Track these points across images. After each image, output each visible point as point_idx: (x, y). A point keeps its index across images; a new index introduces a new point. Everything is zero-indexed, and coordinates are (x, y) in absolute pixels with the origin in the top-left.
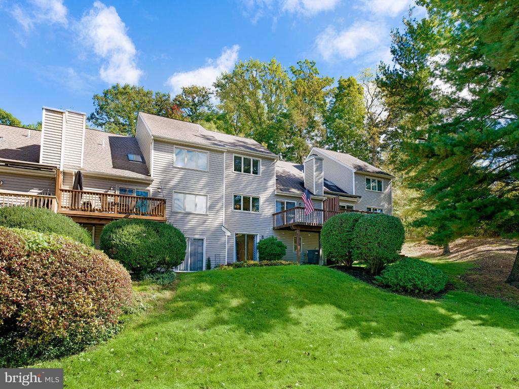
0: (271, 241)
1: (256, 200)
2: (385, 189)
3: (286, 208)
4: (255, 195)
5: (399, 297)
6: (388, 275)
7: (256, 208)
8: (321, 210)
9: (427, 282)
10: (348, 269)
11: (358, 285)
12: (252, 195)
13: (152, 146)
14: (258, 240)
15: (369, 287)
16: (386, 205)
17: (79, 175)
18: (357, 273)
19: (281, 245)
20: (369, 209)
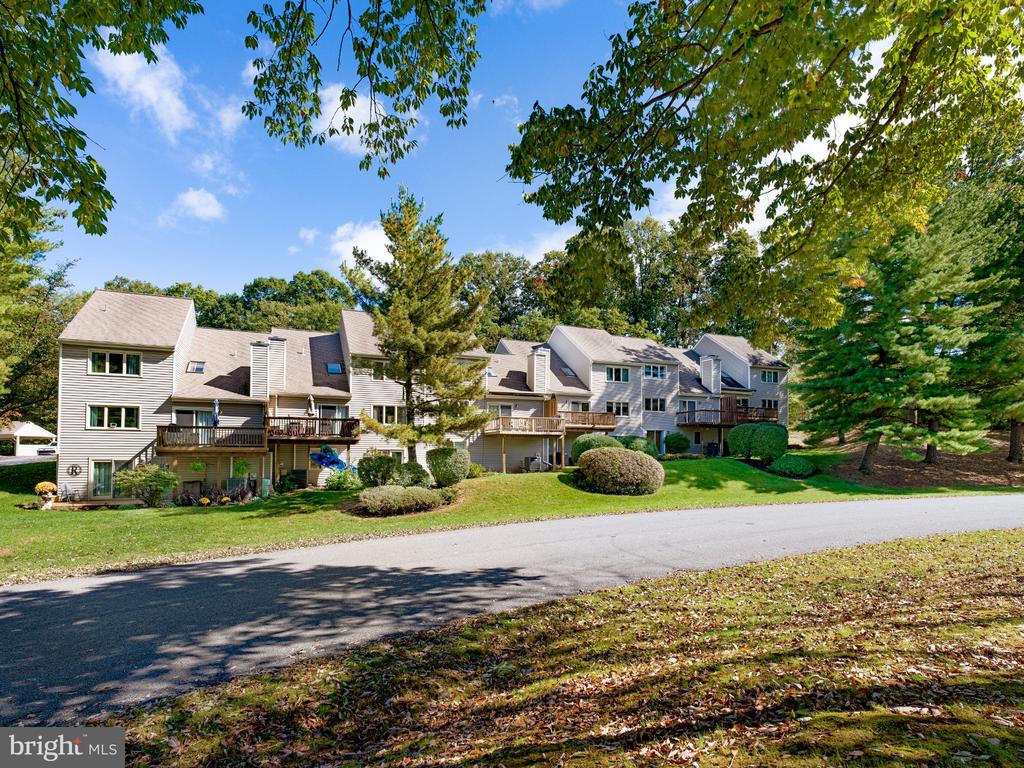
0: (678, 435)
1: (663, 401)
2: (781, 380)
3: (688, 408)
4: (662, 398)
5: (780, 478)
6: (775, 466)
7: (663, 408)
8: (717, 411)
9: (799, 470)
10: (748, 461)
11: (755, 471)
12: (659, 398)
13: (591, 368)
14: (664, 435)
15: (762, 472)
16: (782, 396)
17: (553, 396)
18: (755, 464)
19: (686, 440)
20: (764, 401)
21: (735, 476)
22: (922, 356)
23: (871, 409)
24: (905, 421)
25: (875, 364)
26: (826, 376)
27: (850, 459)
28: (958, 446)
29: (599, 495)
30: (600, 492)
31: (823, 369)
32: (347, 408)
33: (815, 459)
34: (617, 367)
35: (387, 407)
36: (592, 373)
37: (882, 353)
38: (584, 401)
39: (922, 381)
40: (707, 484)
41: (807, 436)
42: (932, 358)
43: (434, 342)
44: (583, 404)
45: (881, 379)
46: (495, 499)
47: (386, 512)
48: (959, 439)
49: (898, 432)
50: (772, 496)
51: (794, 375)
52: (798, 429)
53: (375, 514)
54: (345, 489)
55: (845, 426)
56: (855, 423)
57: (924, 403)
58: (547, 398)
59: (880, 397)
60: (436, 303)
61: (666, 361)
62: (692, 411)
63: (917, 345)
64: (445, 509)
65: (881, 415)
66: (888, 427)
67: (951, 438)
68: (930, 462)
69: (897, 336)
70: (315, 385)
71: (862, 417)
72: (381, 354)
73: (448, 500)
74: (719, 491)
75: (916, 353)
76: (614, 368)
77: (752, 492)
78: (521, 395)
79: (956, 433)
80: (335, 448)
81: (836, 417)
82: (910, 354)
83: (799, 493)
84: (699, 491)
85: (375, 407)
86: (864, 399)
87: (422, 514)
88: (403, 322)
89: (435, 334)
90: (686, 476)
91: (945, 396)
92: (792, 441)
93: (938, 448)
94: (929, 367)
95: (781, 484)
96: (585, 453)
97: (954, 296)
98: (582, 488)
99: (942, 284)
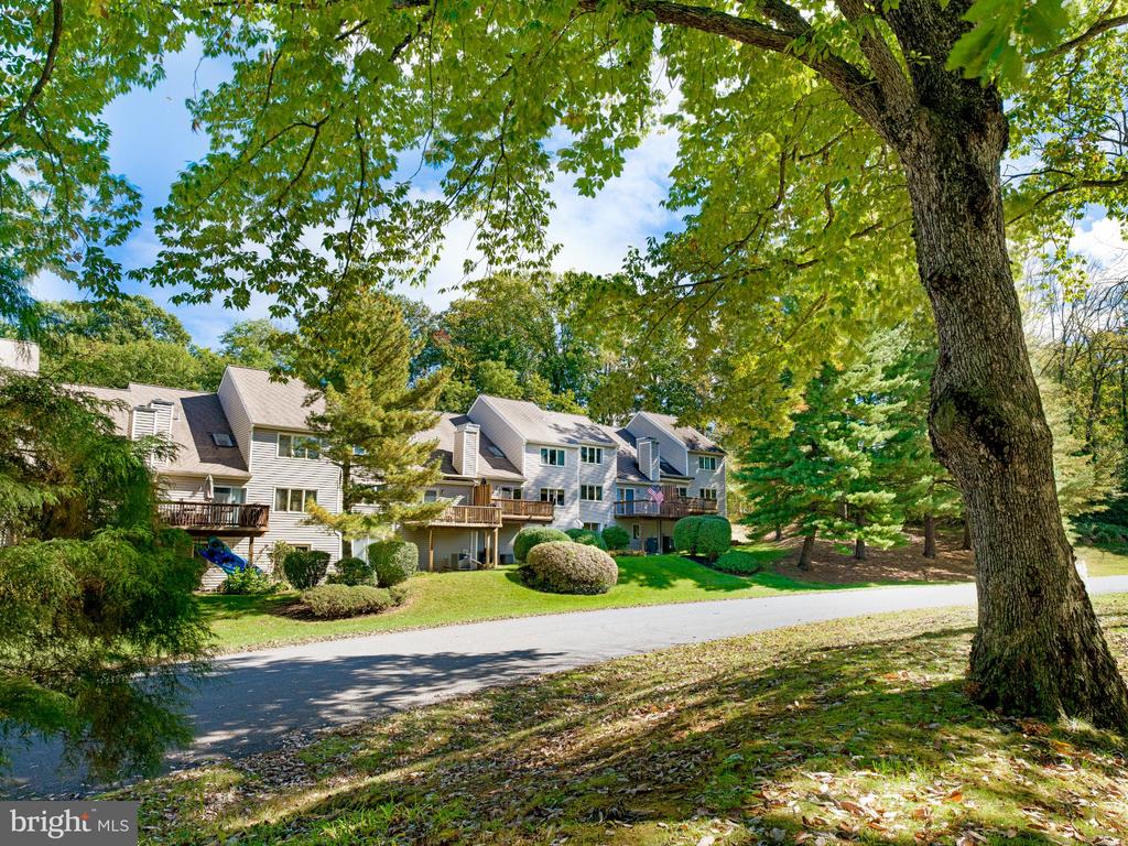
0: (617, 530)
1: (600, 489)
2: (718, 467)
3: (626, 497)
4: (599, 485)
5: (726, 575)
6: (720, 562)
7: (599, 497)
9: (744, 566)
10: (693, 557)
11: (702, 568)
12: (596, 485)
13: (524, 449)
14: (601, 528)
15: (710, 570)
17: (484, 481)
18: (700, 560)
19: (625, 534)
20: (702, 491)
21: (683, 575)
22: (845, 450)
23: (808, 503)
24: (836, 515)
25: (809, 455)
26: (765, 466)
27: (788, 555)
28: (878, 540)
29: (553, 595)
30: (552, 591)
31: (763, 459)
32: (244, 491)
33: (757, 555)
34: (553, 448)
35: (293, 491)
36: (525, 455)
37: (815, 446)
38: (516, 487)
39: (848, 476)
40: (658, 582)
41: (749, 531)
42: (856, 453)
43: (393, 423)
44: (516, 490)
45: (814, 471)
46: (447, 599)
47: (334, 615)
48: (880, 534)
49: (830, 526)
50: (721, 593)
51: (731, 463)
52: (741, 522)
53: (323, 618)
54: (249, 593)
55: (785, 520)
56: (794, 516)
57: (851, 498)
58: (477, 483)
59: (813, 491)
60: (394, 379)
61: (602, 444)
62: (630, 501)
63: (842, 440)
64: (396, 611)
65: (815, 509)
66: (822, 521)
67: (873, 533)
68: (859, 558)
69: (825, 431)
70: (203, 460)
71: (799, 510)
72: (307, 427)
73: (398, 601)
74: (670, 590)
75: (840, 448)
76: (549, 449)
77: (702, 590)
78: (448, 479)
79: (877, 527)
80: (226, 541)
81: (777, 510)
82: (837, 449)
83: (746, 590)
84: (650, 590)
85: (278, 490)
86: (800, 492)
87: (372, 616)
88: (364, 402)
89: (394, 414)
90: (635, 574)
91: (867, 491)
92: (734, 537)
93: (866, 544)
94: (853, 462)
95: (729, 583)
96: (535, 547)
97: (870, 393)
98: (532, 587)
99: (860, 383)
